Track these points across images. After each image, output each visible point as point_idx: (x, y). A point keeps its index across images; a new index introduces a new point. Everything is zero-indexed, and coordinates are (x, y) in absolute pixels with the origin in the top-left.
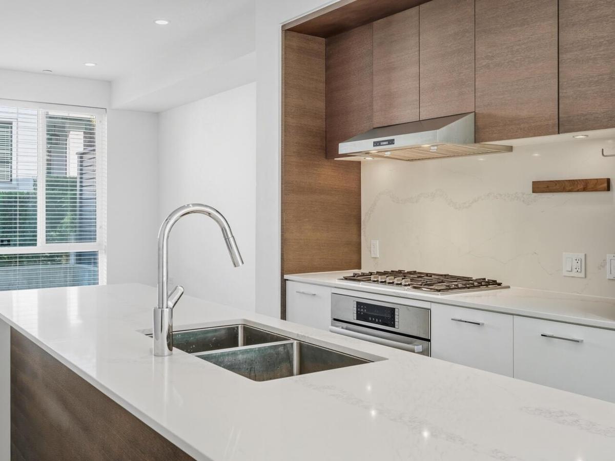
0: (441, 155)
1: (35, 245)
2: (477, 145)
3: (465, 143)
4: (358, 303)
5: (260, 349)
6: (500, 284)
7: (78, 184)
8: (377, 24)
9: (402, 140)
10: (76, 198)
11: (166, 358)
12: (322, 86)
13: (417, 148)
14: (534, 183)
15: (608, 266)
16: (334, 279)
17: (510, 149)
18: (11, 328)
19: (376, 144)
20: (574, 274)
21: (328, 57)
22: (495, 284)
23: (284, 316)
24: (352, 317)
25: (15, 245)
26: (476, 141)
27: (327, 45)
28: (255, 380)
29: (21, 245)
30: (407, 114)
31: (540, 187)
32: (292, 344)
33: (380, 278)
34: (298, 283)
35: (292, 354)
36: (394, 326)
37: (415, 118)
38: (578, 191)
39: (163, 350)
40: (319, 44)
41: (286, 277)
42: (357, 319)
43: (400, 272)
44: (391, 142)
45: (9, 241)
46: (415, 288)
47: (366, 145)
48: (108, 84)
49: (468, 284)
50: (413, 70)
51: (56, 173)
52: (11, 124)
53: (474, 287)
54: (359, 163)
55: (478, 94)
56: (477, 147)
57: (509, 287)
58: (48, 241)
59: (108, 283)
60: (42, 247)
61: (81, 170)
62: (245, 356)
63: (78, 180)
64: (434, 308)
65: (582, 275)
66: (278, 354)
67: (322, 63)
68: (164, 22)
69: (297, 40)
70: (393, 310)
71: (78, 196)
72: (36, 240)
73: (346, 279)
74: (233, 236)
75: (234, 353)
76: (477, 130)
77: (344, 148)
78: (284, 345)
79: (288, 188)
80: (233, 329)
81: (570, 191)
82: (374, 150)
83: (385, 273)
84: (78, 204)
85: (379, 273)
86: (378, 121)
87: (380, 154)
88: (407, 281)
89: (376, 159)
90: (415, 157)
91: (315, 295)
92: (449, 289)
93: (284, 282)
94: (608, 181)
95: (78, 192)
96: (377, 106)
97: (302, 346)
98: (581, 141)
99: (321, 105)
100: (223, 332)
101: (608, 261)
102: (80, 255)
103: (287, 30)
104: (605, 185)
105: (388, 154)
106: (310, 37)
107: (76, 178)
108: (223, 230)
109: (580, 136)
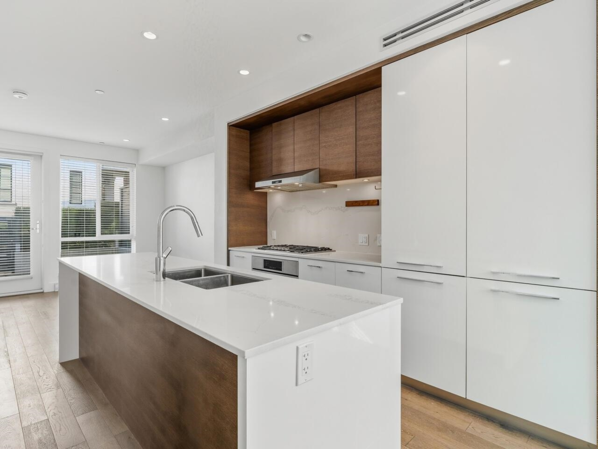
0: (304, 189)
1: (95, 236)
2: (321, 184)
3: (315, 183)
4: (264, 260)
5: (211, 278)
6: (331, 250)
7: (120, 206)
8: (274, 124)
9: (286, 181)
10: (119, 211)
11: (162, 282)
12: (248, 155)
13: (293, 185)
14: (346, 202)
15: (378, 240)
16: (254, 249)
17: (336, 186)
18: (79, 273)
19: (273, 183)
20: (364, 244)
21: (251, 140)
22: (329, 249)
23: (228, 264)
24: (261, 267)
25: (83, 236)
26: (320, 182)
27: (250, 134)
28: (207, 289)
29: (86, 236)
30: (288, 169)
31: (350, 204)
32: (228, 276)
33: (279, 248)
34: (236, 252)
35: (228, 281)
36: (281, 270)
37: (292, 171)
38: (365, 205)
39: (160, 279)
40: (246, 134)
41: (229, 249)
42: (264, 267)
43: (286, 245)
44: (280, 182)
45: (79, 234)
46: (291, 252)
47: (268, 183)
48: (137, 151)
49: (316, 250)
50: (291, 147)
51: (108, 199)
52: (81, 173)
53: (319, 251)
54: (267, 193)
55: (321, 159)
56: (320, 184)
57: (335, 251)
58: (102, 234)
59: (137, 252)
60: (99, 237)
61: (122, 194)
62: (203, 282)
63: (120, 204)
64: (300, 260)
65: (367, 244)
66: (221, 280)
67: (248, 143)
68: (166, 119)
69: (235, 131)
70: (281, 262)
71: (120, 212)
72: (95, 233)
73: (259, 249)
74: (197, 222)
75: (198, 280)
76: (320, 177)
77: (258, 184)
78: (224, 276)
79: (230, 204)
80: (199, 270)
81: (362, 206)
82: (273, 186)
83: (278, 246)
84: (120, 214)
85: (275, 246)
86: (275, 172)
87: (276, 188)
88: (288, 248)
89: (274, 191)
90: (293, 190)
91: (243, 257)
92: (307, 251)
93: (228, 251)
94: (378, 201)
95: (120, 210)
96: (274, 164)
97: (232, 276)
98: (367, 183)
99: (247, 164)
100: (194, 272)
101: (378, 238)
102: (121, 241)
103: (231, 126)
104: (377, 203)
105: (279, 188)
106: (242, 130)
107: (119, 203)
108: (192, 218)
109: (366, 180)
